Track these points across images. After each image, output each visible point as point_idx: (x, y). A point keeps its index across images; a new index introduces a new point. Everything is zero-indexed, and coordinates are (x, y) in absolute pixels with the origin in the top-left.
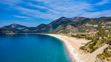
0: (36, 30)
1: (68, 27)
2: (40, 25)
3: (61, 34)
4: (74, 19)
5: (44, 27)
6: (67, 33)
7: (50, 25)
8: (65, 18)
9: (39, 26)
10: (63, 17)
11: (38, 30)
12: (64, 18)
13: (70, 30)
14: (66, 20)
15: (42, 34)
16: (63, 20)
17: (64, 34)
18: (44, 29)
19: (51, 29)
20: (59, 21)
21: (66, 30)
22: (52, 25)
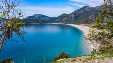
0: (58, 20)
1: (91, 18)
2: (62, 15)
3: (83, 24)
4: (98, 8)
5: (65, 17)
6: (89, 23)
7: (72, 15)
8: (88, 7)
10: (86, 6)
13: (93, 20)
14: (89, 9)
16: (86, 9)
17: (86, 25)
18: (66, 19)
19: (73, 19)
20: (81, 11)
21: (89, 20)
22: (74, 15)
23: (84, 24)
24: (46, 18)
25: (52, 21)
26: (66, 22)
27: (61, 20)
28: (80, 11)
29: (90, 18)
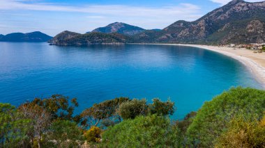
0: (165, 37)
1: (251, 28)
2: (175, 23)
3: (232, 45)
5: (183, 29)
6: (248, 42)
7: (202, 23)
8: (243, 2)
9: (171, 27)
11: (169, 35)
12: (240, 4)
13: (257, 34)
14: (245, 9)
15: (180, 45)
16: (238, 8)
17: (240, 45)
18: (184, 33)
19: (202, 34)
20: (224, 12)
21: (246, 35)
22: (206, 22)
23: (234, 43)
25: (150, 38)
26: (187, 40)
27: (172, 35)
28: (220, 13)
29: (250, 31)
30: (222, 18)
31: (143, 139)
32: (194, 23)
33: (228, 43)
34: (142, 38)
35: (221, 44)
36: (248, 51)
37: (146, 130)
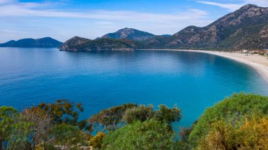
0: (175, 43)
1: (264, 34)
2: (186, 29)
3: (245, 51)
5: (194, 34)
6: (261, 48)
7: (213, 28)
8: (256, 7)
9: (181, 33)
10: (251, 6)
11: (179, 41)
12: (253, 9)
14: (258, 14)
15: (190, 51)
16: (250, 14)
17: (253, 51)
18: (195, 38)
19: (213, 40)
20: (236, 18)
21: (259, 41)
22: (218, 28)
23: (246, 49)
24: (146, 38)
25: (161, 44)
26: (197, 46)
27: (182, 41)
28: (232, 18)
29: (263, 36)
30: (234, 24)
31: (138, 143)
32: (205, 28)
33: (240, 49)
34: (152, 44)
35: (233, 50)
36: (261, 57)
37: (142, 135)
